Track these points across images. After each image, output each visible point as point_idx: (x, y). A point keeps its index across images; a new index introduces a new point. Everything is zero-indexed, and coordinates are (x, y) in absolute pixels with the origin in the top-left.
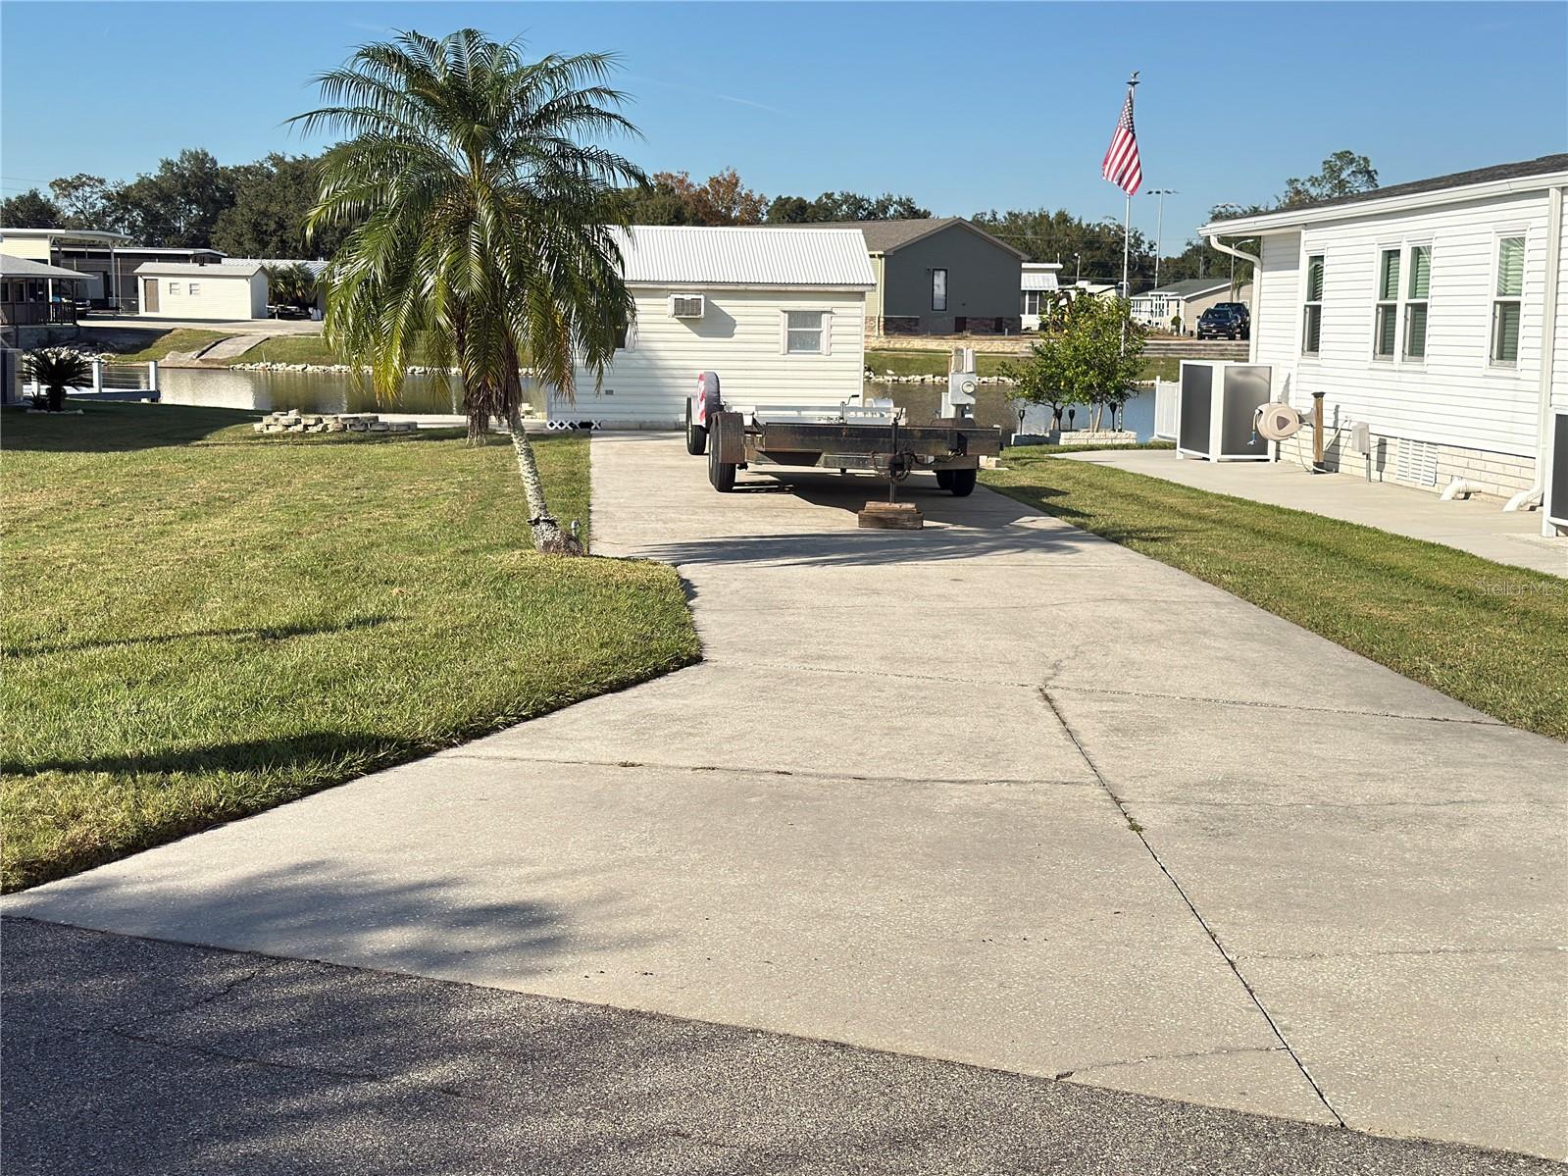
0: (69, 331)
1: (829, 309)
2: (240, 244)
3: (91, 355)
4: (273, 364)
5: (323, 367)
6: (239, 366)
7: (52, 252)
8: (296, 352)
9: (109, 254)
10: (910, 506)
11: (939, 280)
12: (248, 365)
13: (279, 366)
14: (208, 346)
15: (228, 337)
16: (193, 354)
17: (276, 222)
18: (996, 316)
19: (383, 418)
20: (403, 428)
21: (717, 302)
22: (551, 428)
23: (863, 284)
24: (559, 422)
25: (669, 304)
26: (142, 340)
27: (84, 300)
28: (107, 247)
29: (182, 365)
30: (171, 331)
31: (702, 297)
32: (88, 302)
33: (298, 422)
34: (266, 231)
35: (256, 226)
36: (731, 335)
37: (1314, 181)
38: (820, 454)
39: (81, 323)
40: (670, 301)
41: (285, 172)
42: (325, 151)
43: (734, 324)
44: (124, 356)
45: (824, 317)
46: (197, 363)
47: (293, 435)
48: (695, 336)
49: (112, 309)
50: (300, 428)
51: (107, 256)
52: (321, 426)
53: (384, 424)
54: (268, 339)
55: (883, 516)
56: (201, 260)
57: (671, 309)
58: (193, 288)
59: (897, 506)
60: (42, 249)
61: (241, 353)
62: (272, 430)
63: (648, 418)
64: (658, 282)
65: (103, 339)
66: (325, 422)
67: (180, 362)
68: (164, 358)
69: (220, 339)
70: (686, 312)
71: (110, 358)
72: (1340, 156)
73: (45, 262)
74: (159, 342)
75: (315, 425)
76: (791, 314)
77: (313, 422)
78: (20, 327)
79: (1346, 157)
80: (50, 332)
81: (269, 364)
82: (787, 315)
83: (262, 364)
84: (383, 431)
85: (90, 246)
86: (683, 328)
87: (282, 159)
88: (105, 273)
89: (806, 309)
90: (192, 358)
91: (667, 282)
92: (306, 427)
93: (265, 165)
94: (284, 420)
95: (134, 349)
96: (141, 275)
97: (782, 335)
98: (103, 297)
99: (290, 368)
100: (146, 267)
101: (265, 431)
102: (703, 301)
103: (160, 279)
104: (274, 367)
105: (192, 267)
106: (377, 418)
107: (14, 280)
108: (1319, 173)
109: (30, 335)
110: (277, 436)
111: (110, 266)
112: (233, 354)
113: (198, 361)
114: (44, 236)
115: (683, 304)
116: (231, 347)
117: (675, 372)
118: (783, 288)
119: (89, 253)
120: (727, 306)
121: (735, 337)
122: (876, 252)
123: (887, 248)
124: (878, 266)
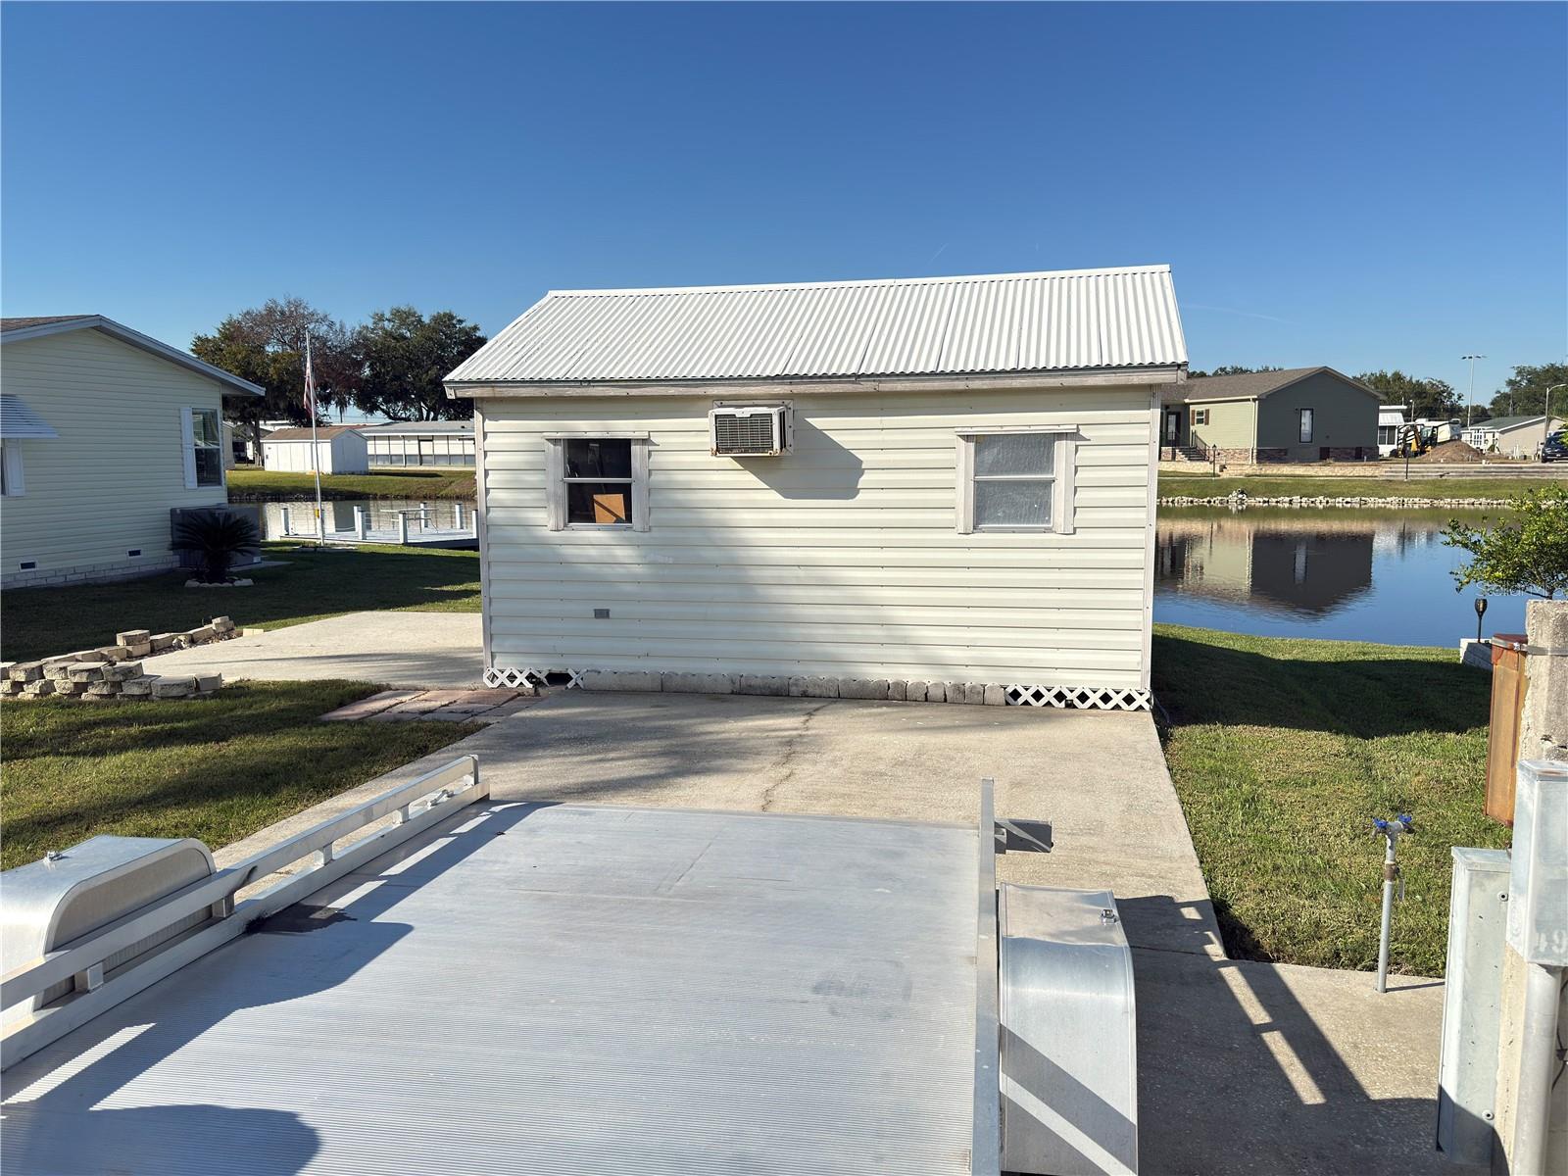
1: (1072, 428)
11: (1306, 419)
18: (1355, 446)
20: (177, 691)
21: (817, 422)
22: (490, 685)
23: (1152, 366)
24: (507, 673)
25: (701, 429)
31: (774, 411)
36: (851, 491)
40: (708, 423)
43: (855, 468)
45: (1061, 448)
48: (774, 497)
53: (141, 682)
57: (710, 440)
63: (679, 667)
70: (743, 445)
76: (981, 442)
82: (972, 445)
86: (749, 478)
89: (997, 431)
91: (704, 381)
97: (961, 488)
102: (776, 420)
115: (733, 428)
118: (960, 385)
120: (843, 430)
121: (861, 496)
122: (1251, 397)
123: (1261, 392)
124: (1253, 408)
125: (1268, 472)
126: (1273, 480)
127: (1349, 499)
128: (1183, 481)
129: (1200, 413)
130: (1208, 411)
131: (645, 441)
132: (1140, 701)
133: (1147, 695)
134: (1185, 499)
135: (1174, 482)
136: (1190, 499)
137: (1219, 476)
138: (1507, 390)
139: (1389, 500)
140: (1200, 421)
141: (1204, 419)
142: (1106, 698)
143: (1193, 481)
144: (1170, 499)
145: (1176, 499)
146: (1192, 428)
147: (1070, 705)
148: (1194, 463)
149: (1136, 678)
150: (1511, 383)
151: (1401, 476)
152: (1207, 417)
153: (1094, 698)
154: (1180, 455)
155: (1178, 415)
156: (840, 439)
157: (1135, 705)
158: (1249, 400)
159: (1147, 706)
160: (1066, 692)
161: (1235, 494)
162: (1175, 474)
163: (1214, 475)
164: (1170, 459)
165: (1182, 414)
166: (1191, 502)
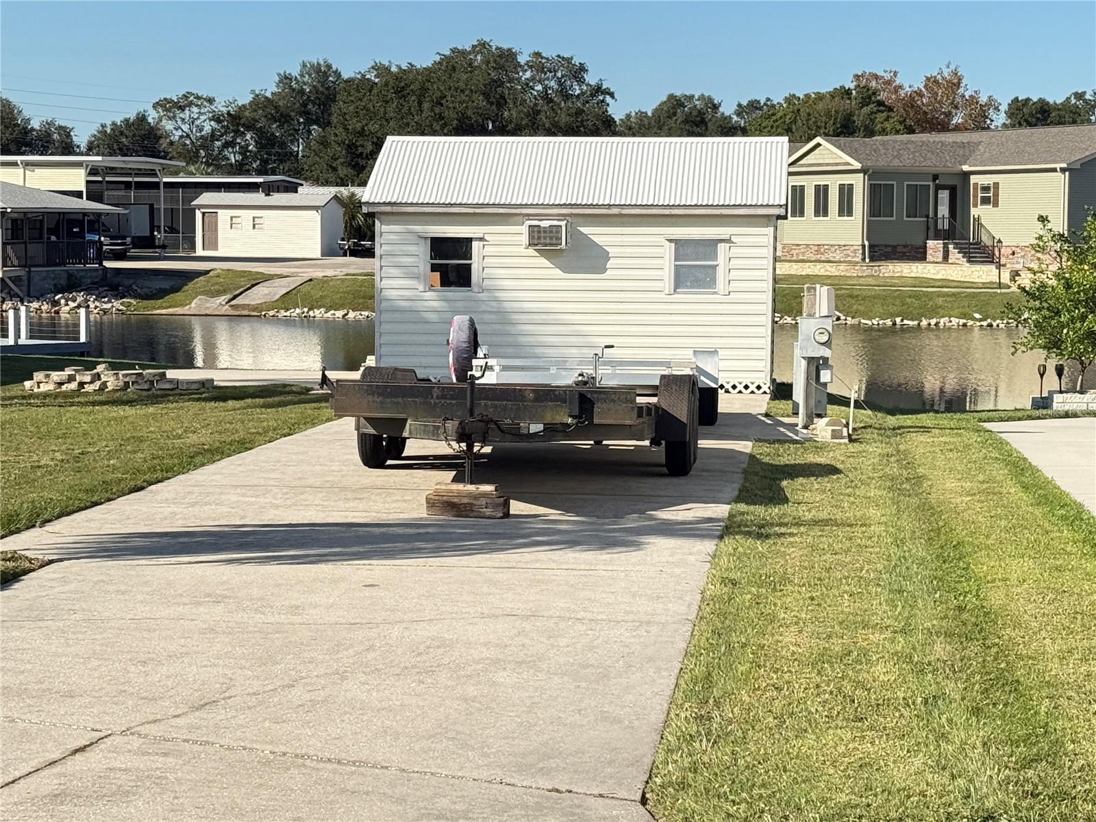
0: (94, 274)
1: (727, 237)
2: (335, 169)
3: (109, 301)
4: (310, 309)
5: (366, 313)
6: (271, 313)
7: (88, 182)
8: (339, 296)
9: (158, 183)
10: (488, 488)
12: (282, 311)
13: (317, 312)
14: (242, 290)
15: (268, 278)
16: (223, 299)
17: (373, 143)
19: (171, 374)
20: (194, 386)
21: (584, 230)
23: (768, 206)
25: (521, 232)
26: (173, 283)
27: (124, 238)
28: (155, 175)
29: (208, 312)
30: (208, 272)
31: (563, 223)
32: (129, 240)
33: (71, 379)
34: (362, 153)
35: (351, 147)
36: (604, 270)
38: (406, 420)
39: (108, 264)
40: (524, 229)
41: (386, 84)
42: (438, 58)
43: (606, 256)
44: (146, 303)
45: (721, 247)
46: (225, 309)
47: (66, 395)
48: (558, 272)
49: (159, 247)
50: (73, 386)
51: (156, 186)
52: (98, 383)
53: (171, 381)
54: (311, 280)
55: (456, 500)
56: (269, 189)
57: (525, 239)
58: (257, 221)
59: (471, 488)
60: (76, 179)
61: (277, 297)
62: (44, 388)
64: (510, 206)
65: (127, 282)
66: (104, 378)
67: (208, 308)
68: (191, 303)
69: (257, 280)
70: (543, 241)
71: (130, 305)
73: (78, 194)
74: (191, 285)
75: (91, 382)
76: (678, 243)
77: (87, 379)
78: (33, 269)
80: (70, 275)
81: (306, 310)
82: (673, 245)
83: (298, 311)
84: (172, 389)
85: (137, 175)
86: (544, 262)
87: (388, 69)
88: (151, 206)
89: (687, 237)
90: (220, 304)
91: (521, 206)
92: (82, 384)
93: (368, 76)
94: (56, 376)
95: (160, 294)
96: (200, 207)
97: (667, 270)
98: (148, 234)
99: (329, 315)
100: (206, 198)
101: (36, 390)
102: (564, 229)
103: (220, 212)
104: (311, 313)
105: (259, 198)
106: (164, 374)
107: (29, 216)
109: (44, 279)
110: (46, 395)
111: (160, 197)
112: (267, 299)
113: (227, 307)
114: (78, 165)
115: (539, 232)
116: (266, 291)
117: (535, 317)
118: (667, 212)
119: (136, 182)
120: (598, 234)
121: (608, 272)
122: (1058, 166)
123: (1073, 159)
124: (1060, 182)
128: (954, 295)
129: (986, 189)
130: (996, 185)
131: (481, 239)
132: (765, 388)
133: (768, 385)
135: (939, 295)
136: (962, 321)
137: (1009, 287)
140: (986, 201)
141: (990, 197)
142: (746, 387)
143: (969, 294)
144: (933, 322)
145: (942, 321)
146: (974, 212)
147: (727, 391)
148: (978, 267)
149: (762, 375)
152: (996, 195)
153: (740, 387)
154: (955, 255)
155: (952, 190)
156: (596, 239)
157: (762, 391)
158: (1054, 170)
159: (768, 391)
160: (725, 384)
162: (946, 283)
163: (1000, 286)
164: (940, 259)
165: (958, 188)
166: (965, 325)
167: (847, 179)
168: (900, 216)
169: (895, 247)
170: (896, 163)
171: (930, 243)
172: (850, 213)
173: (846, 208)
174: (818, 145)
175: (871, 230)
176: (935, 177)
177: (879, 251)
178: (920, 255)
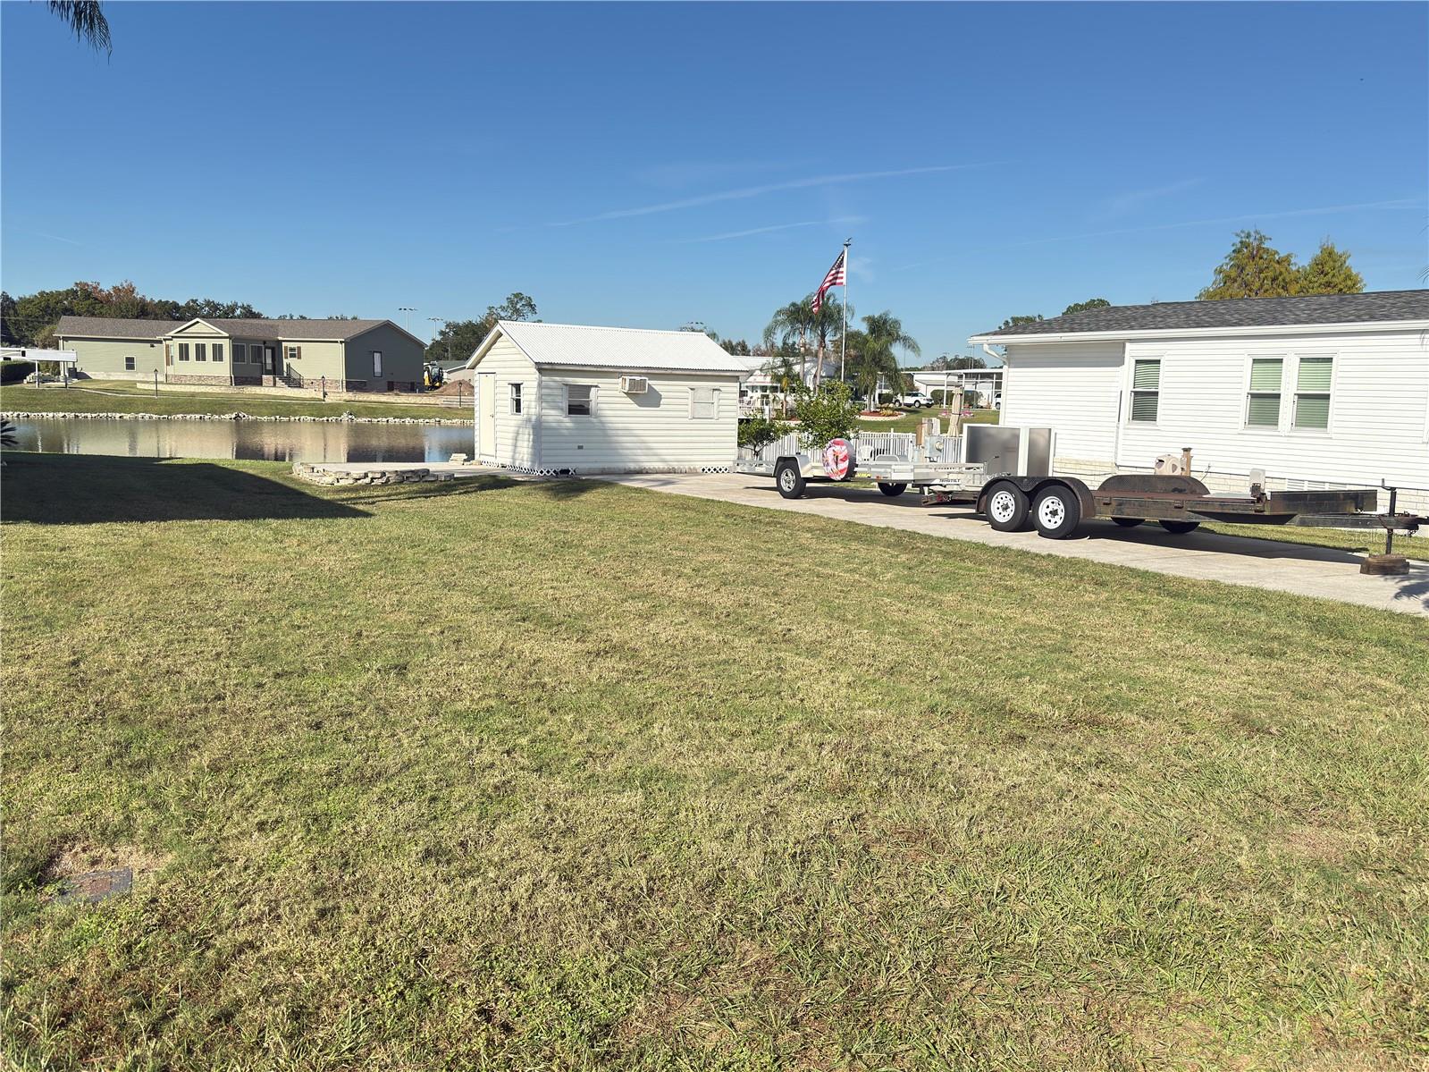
11: (377, 359)
21: (652, 382)
24: (547, 470)
25: (624, 383)
31: (647, 378)
36: (659, 405)
37: (503, 308)
40: (626, 381)
43: (660, 397)
45: (714, 393)
48: (634, 406)
52: (385, 479)
59: (1393, 557)
63: (606, 466)
64: (616, 367)
70: (635, 389)
72: (516, 295)
79: (519, 296)
82: (693, 391)
97: (690, 405)
102: (647, 381)
108: (505, 304)
115: (633, 383)
121: (661, 406)
122: (339, 340)
123: (346, 337)
124: (340, 349)
125: (361, 399)
126: (369, 405)
127: (427, 420)
128: (300, 404)
129: (292, 349)
131: (597, 386)
134: (309, 418)
135: (297, 404)
136: (313, 418)
137: (325, 400)
138: (439, 338)
139: (454, 421)
140: (292, 356)
141: (296, 354)
143: (309, 404)
144: (297, 418)
145: (302, 418)
146: (285, 361)
148: (295, 390)
150: (442, 333)
151: (456, 405)
152: (299, 353)
154: (279, 383)
155: (273, 350)
156: (656, 388)
158: (337, 342)
161: (345, 414)
162: (286, 398)
164: (272, 384)
165: (276, 348)
166: (314, 420)
167: (218, 342)
168: (248, 363)
169: (246, 378)
170: (244, 334)
171: (264, 376)
172: (221, 359)
173: (218, 355)
174: (198, 322)
175: (235, 368)
176: (265, 343)
177: (240, 379)
178: (259, 383)
